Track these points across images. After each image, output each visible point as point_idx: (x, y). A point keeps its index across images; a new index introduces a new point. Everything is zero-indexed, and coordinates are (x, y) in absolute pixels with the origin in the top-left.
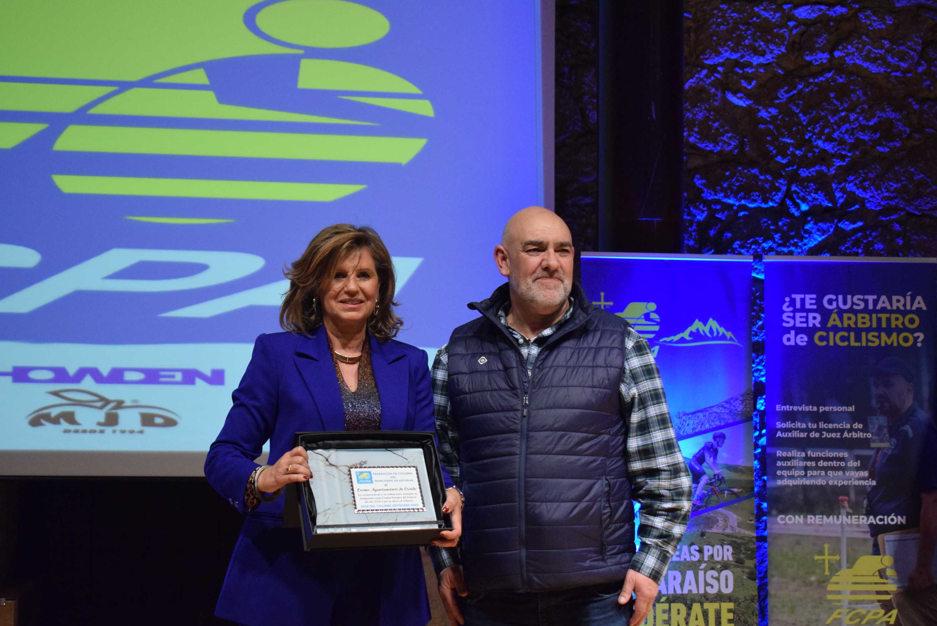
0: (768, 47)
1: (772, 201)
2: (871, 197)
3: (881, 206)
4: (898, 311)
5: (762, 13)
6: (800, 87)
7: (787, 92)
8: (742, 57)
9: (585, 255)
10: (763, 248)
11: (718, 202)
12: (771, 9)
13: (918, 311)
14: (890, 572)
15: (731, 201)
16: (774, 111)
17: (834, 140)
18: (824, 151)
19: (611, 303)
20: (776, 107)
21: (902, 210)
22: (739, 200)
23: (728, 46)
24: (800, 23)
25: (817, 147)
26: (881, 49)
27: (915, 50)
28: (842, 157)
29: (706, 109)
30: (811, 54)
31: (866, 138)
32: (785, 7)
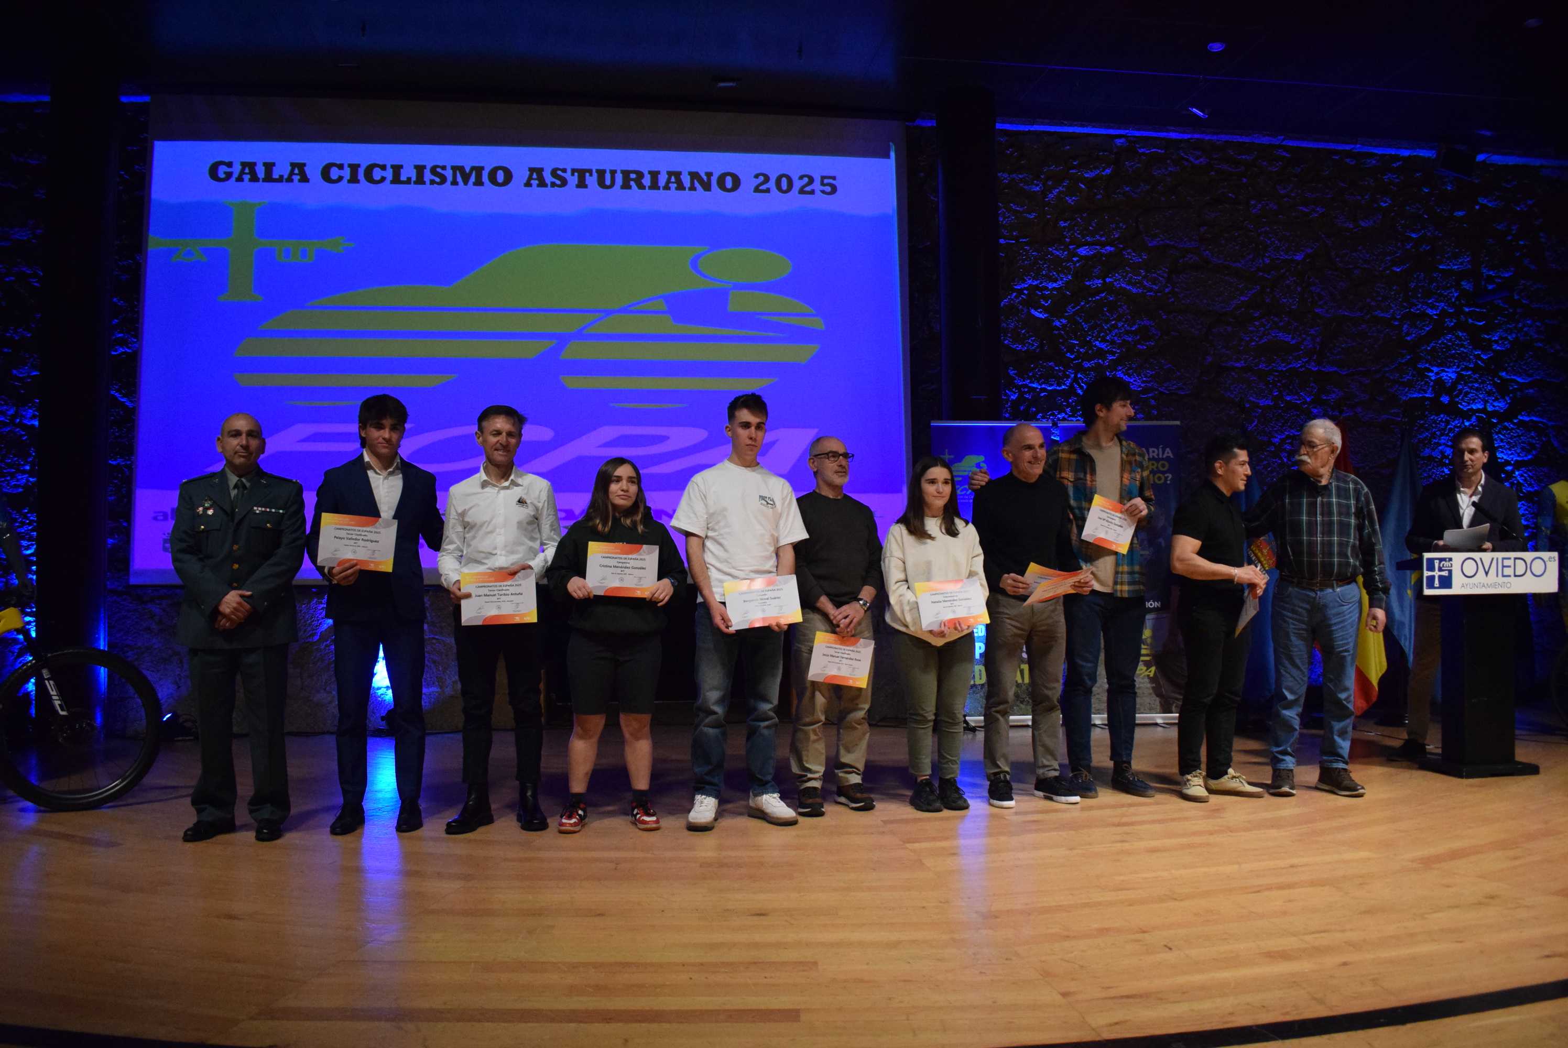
0: (1059, 276)
1: (1065, 384)
2: (1135, 381)
3: (1141, 387)
4: (1153, 459)
5: (1054, 251)
6: (1082, 303)
7: (1073, 308)
8: (1041, 283)
9: (934, 424)
10: (1059, 418)
11: (1025, 386)
12: (1061, 249)
13: (1168, 459)
14: (1149, 641)
15: (1034, 385)
16: (1064, 321)
17: (1107, 341)
18: (1099, 349)
19: (952, 457)
20: (1065, 318)
21: (1157, 390)
22: (1041, 385)
23: (1031, 276)
24: (1081, 258)
25: (1095, 346)
26: (1139, 275)
27: (1163, 277)
28: (1113, 353)
29: (1016, 320)
30: (1090, 281)
31: (1130, 339)
32: (1071, 247)
